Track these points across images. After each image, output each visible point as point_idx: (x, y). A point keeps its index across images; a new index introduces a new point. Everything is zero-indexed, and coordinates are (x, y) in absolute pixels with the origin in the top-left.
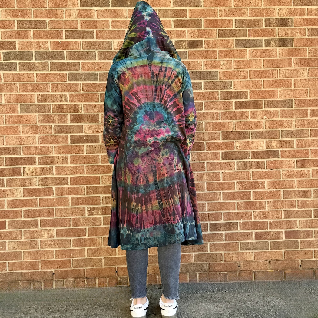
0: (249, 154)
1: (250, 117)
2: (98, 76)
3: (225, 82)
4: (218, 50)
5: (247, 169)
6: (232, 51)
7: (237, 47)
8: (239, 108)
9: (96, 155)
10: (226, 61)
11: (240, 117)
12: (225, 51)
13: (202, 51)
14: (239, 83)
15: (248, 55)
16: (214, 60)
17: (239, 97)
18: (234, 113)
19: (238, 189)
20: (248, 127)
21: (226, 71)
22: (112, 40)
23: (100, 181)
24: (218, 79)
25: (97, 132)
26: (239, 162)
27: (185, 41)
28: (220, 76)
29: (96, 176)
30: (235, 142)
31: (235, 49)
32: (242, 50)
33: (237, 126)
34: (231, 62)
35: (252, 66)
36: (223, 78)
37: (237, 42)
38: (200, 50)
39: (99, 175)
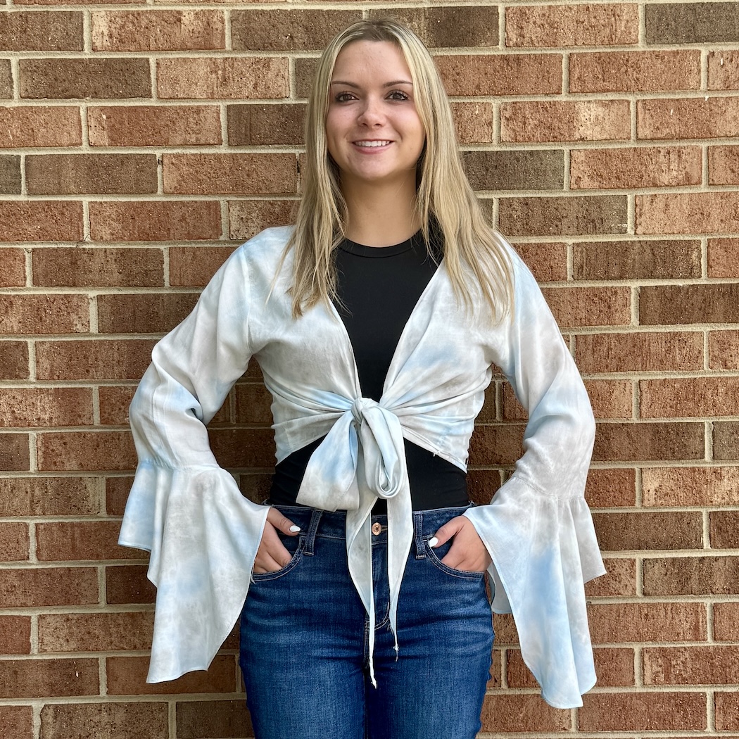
0: (701, 524)
1: (705, 361)
2: (23, 172)
3: (598, 201)
4: (565, 53)
5: (688, 593)
6: (632, 60)
7: (651, 39)
8: (656, 318)
9: (13, 526)
10: (605, 104)
11: (662, 361)
12: (599, 58)
13: (491, 59)
14: (660, 204)
15: (703, 75)
16: (548, 99)
17: (660, 270)
18: (637, 342)
19: (648, 680)
20: (697, 404)
21: (604, 152)
22: (85, 10)
23: (31, 641)
24: (566, 188)
25: (18, 421)
26: (656, 560)
27: (417, 10)
28: (575, 173)
29: (13, 617)
30: (637, 470)
31: (647, 49)
32: (677, 52)
33: (646, 398)
34: (623, 108)
35: (721, 126)
36: (586, 182)
37: (656, 16)
38: (487, 53)
39: (24, 613)
